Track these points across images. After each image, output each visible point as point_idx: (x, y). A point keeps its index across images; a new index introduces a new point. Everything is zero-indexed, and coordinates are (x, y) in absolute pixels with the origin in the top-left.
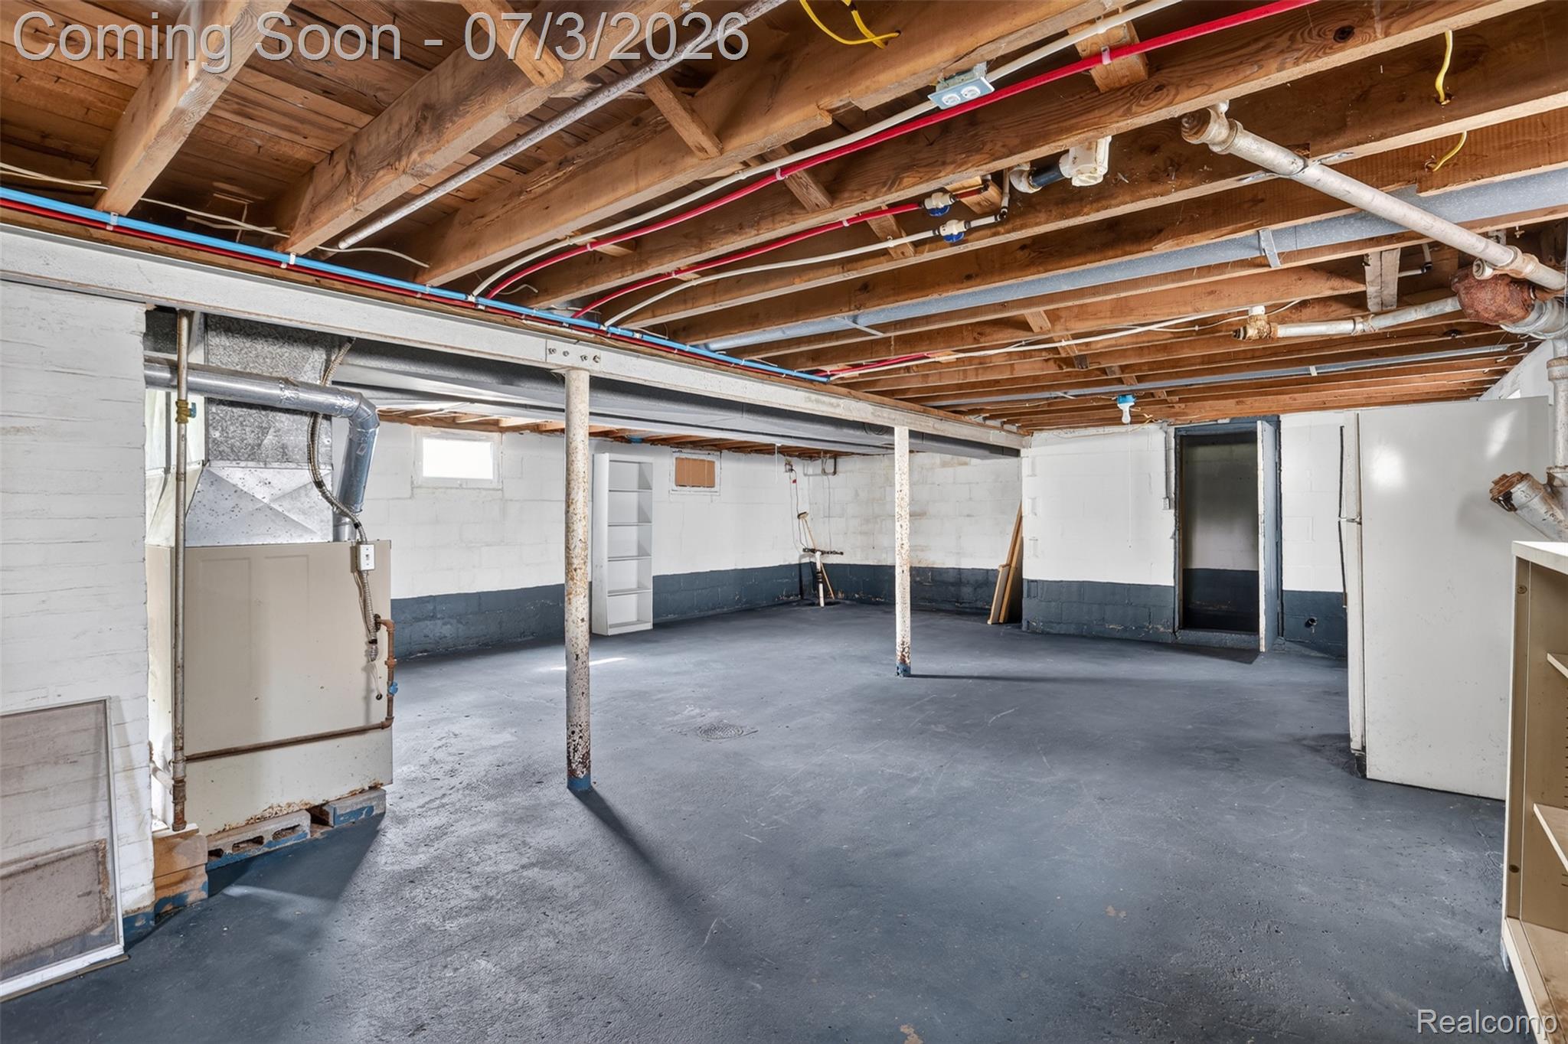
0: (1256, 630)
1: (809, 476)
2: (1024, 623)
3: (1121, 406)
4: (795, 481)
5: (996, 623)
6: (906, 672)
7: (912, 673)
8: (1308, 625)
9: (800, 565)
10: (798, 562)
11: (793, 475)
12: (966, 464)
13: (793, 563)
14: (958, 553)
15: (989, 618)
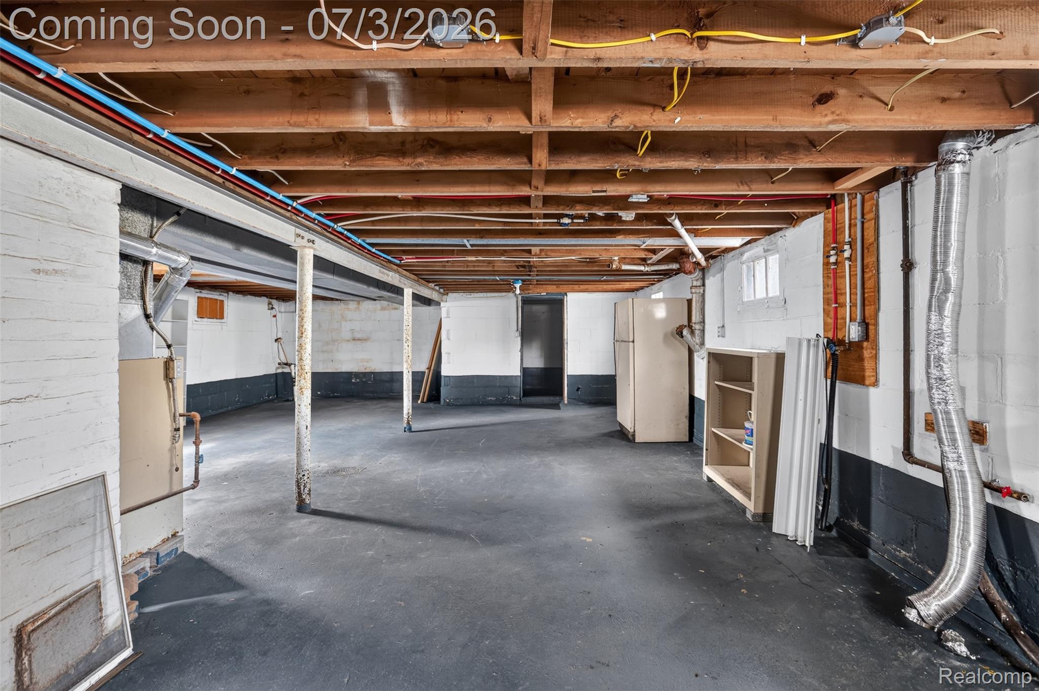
0: (562, 394)
1: (282, 312)
2: (442, 400)
3: (516, 285)
4: (275, 316)
5: (422, 402)
6: (410, 430)
7: (413, 430)
8: (578, 390)
9: (276, 374)
10: (274, 372)
11: (273, 312)
12: (396, 309)
13: (272, 373)
14: (391, 363)
15: (419, 399)
